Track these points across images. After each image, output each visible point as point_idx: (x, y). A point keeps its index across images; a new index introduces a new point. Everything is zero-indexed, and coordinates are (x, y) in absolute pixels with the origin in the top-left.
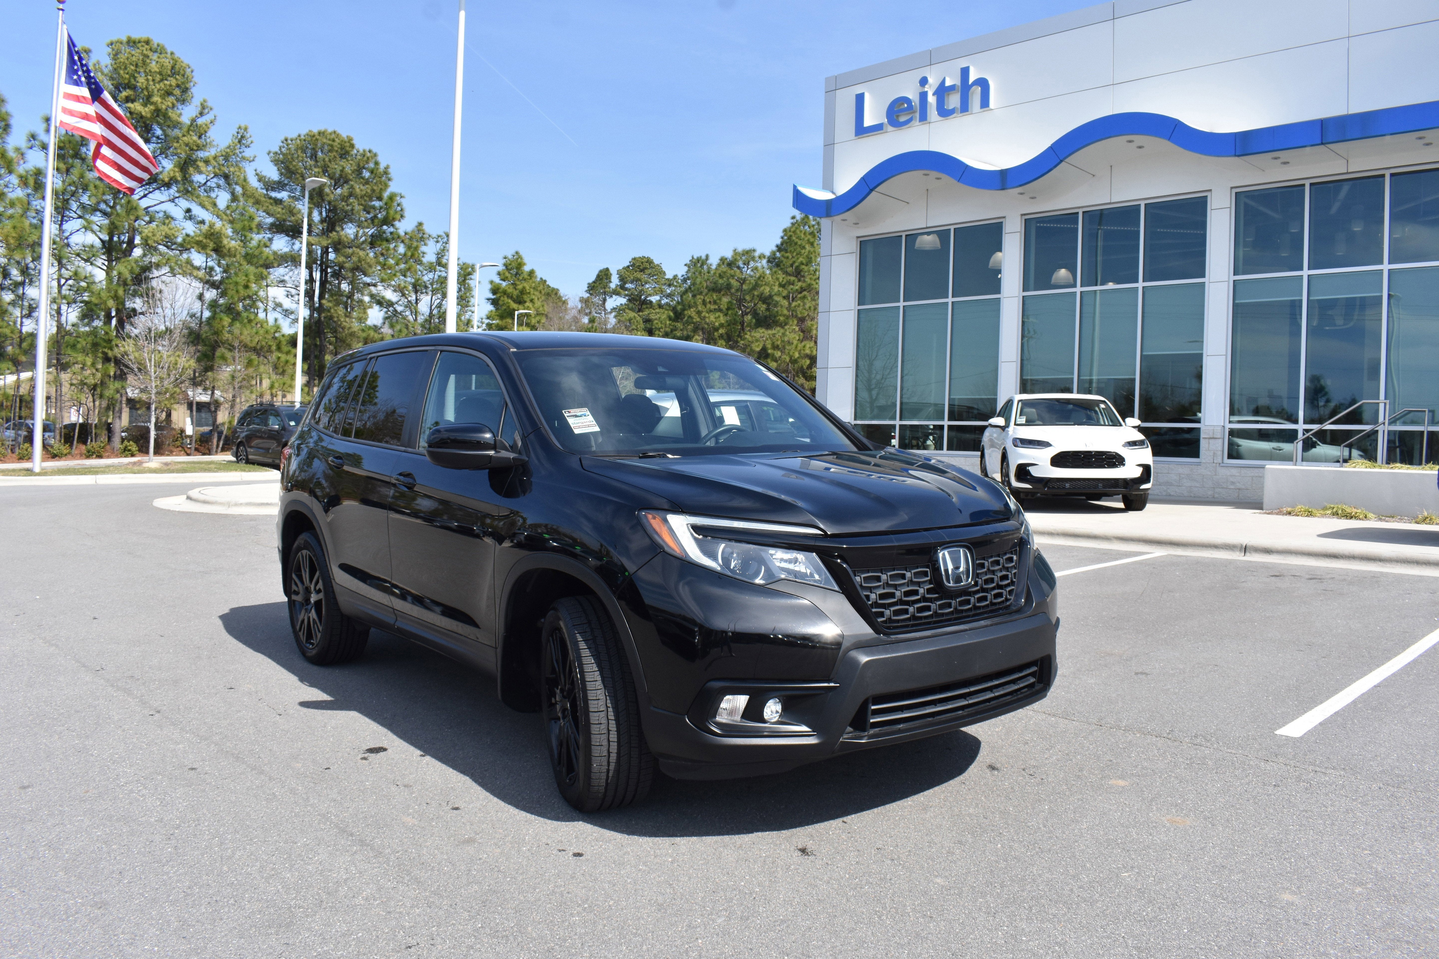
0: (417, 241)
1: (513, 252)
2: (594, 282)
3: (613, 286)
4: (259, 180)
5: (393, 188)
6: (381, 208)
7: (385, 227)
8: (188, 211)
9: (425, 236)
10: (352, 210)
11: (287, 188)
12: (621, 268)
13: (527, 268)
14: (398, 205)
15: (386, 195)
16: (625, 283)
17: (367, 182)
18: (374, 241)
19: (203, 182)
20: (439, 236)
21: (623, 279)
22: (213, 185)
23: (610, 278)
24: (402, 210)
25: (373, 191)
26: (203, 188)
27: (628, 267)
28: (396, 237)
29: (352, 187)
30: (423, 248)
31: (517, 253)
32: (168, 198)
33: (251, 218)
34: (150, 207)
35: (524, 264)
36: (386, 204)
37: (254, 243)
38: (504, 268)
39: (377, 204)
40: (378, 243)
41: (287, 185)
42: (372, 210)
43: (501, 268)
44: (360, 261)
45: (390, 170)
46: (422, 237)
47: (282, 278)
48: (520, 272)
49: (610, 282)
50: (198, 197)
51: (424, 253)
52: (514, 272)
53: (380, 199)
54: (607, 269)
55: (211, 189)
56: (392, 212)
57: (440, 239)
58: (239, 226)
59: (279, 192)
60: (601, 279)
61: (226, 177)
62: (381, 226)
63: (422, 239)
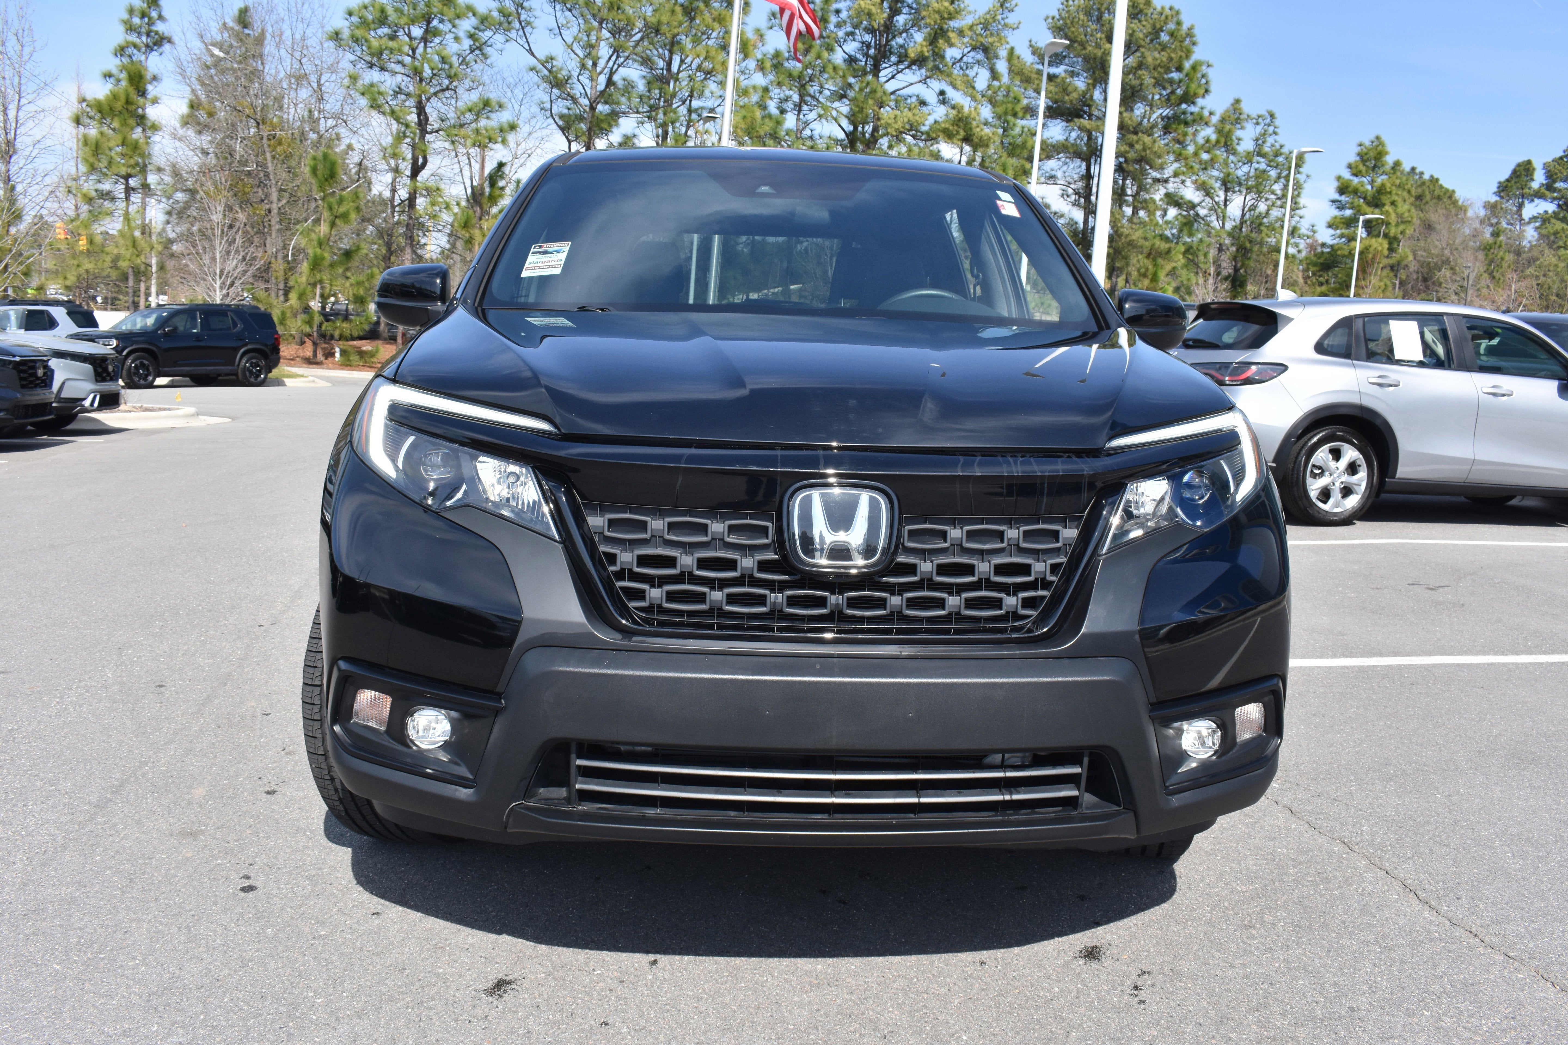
0: (1232, 124)
1: (1372, 137)
2: (1508, 180)
3: (1535, 185)
4: (1034, 53)
5: (1198, 54)
6: (1180, 81)
7: (1184, 106)
8: (942, 93)
9: (1242, 117)
10: (1141, 84)
11: (1067, 60)
12: (1550, 160)
13: (1390, 160)
14: (1203, 76)
15: (1187, 65)
16: (1554, 181)
17: (1164, 47)
18: (1169, 125)
19: (959, 57)
20: (1259, 117)
21: (1551, 176)
22: (970, 60)
23: (1532, 175)
24: (1207, 83)
25: (1171, 59)
26: (958, 65)
27: (1561, 158)
28: (1200, 120)
29: (1143, 56)
30: (1239, 133)
31: (1378, 138)
32: (920, 79)
33: (1017, 100)
34: (898, 90)
35: (1387, 153)
36: (1187, 75)
37: (1017, 130)
38: (1358, 158)
39: (1175, 75)
40: (1174, 126)
41: (1065, 57)
42: (1167, 85)
43: (1353, 158)
44: (1144, 150)
45: (1196, 31)
46: (1238, 118)
47: (1053, 173)
48: (1379, 164)
49: (1532, 180)
50: (949, 75)
51: (1239, 139)
52: (1371, 164)
53: (1179, 69)
54: (1529, 162)
55: (968, 66)
56: (1193, 86)
57: (1260, 120)
58: (1000, 110)
59: (1057, 67)
60: (1519, 176)
61: (986, 50)
62: (1179, 104)
63: (1238, 121)
